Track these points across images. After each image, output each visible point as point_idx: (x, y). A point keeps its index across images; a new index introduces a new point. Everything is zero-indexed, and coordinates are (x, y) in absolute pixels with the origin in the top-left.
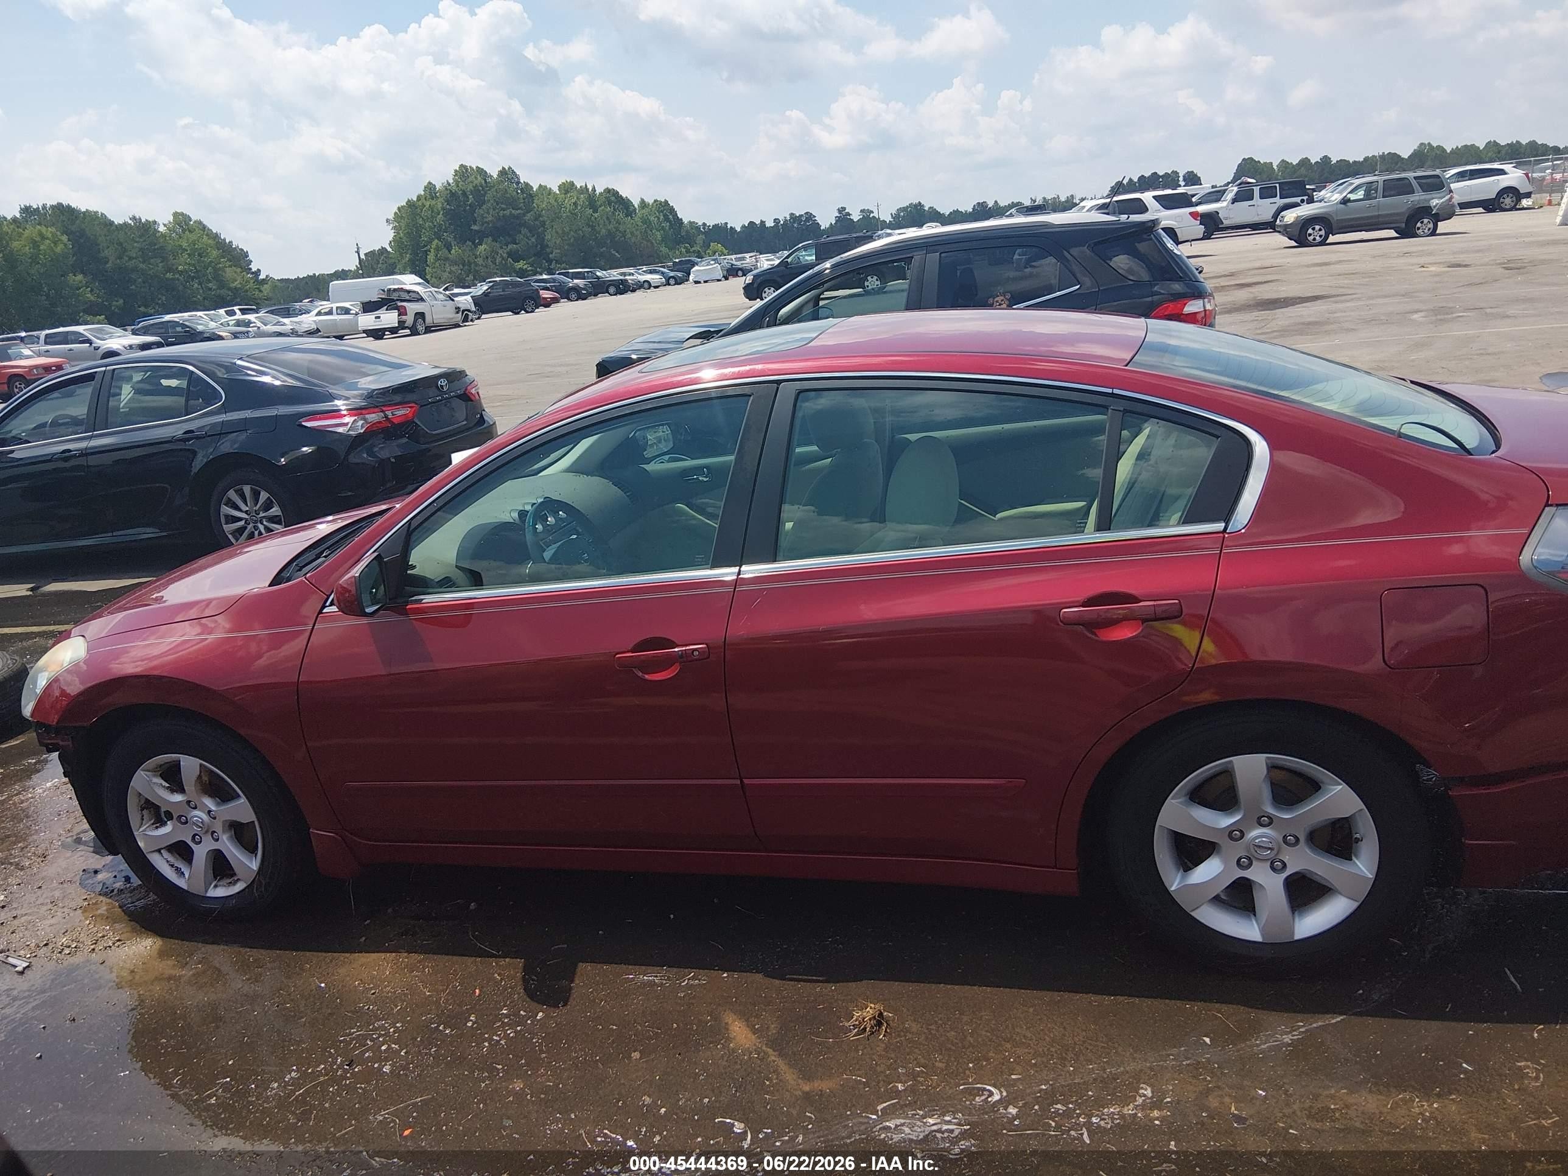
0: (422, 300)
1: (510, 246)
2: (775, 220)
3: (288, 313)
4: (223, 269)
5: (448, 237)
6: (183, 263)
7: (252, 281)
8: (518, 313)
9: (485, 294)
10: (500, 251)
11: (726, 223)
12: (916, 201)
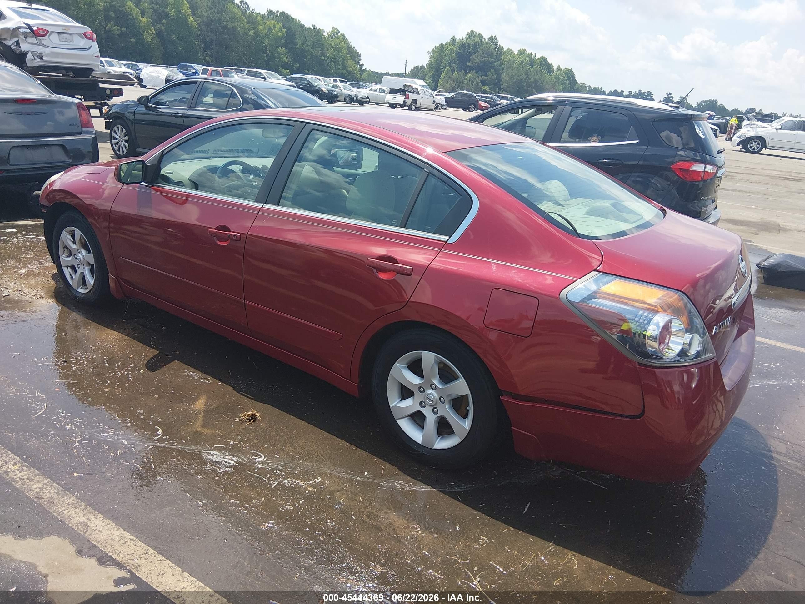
0: (418, 93)
1: (483, 77)
2: (630, 91)
3: (359, 87)
4: (347, 60)
5: (454, 66)
6: (330, 53)
7: (358, 69)
8: (465, 111)
9: (452, 98)
10: (477, 79)
11: (602, 88)
12: (714, 99)
